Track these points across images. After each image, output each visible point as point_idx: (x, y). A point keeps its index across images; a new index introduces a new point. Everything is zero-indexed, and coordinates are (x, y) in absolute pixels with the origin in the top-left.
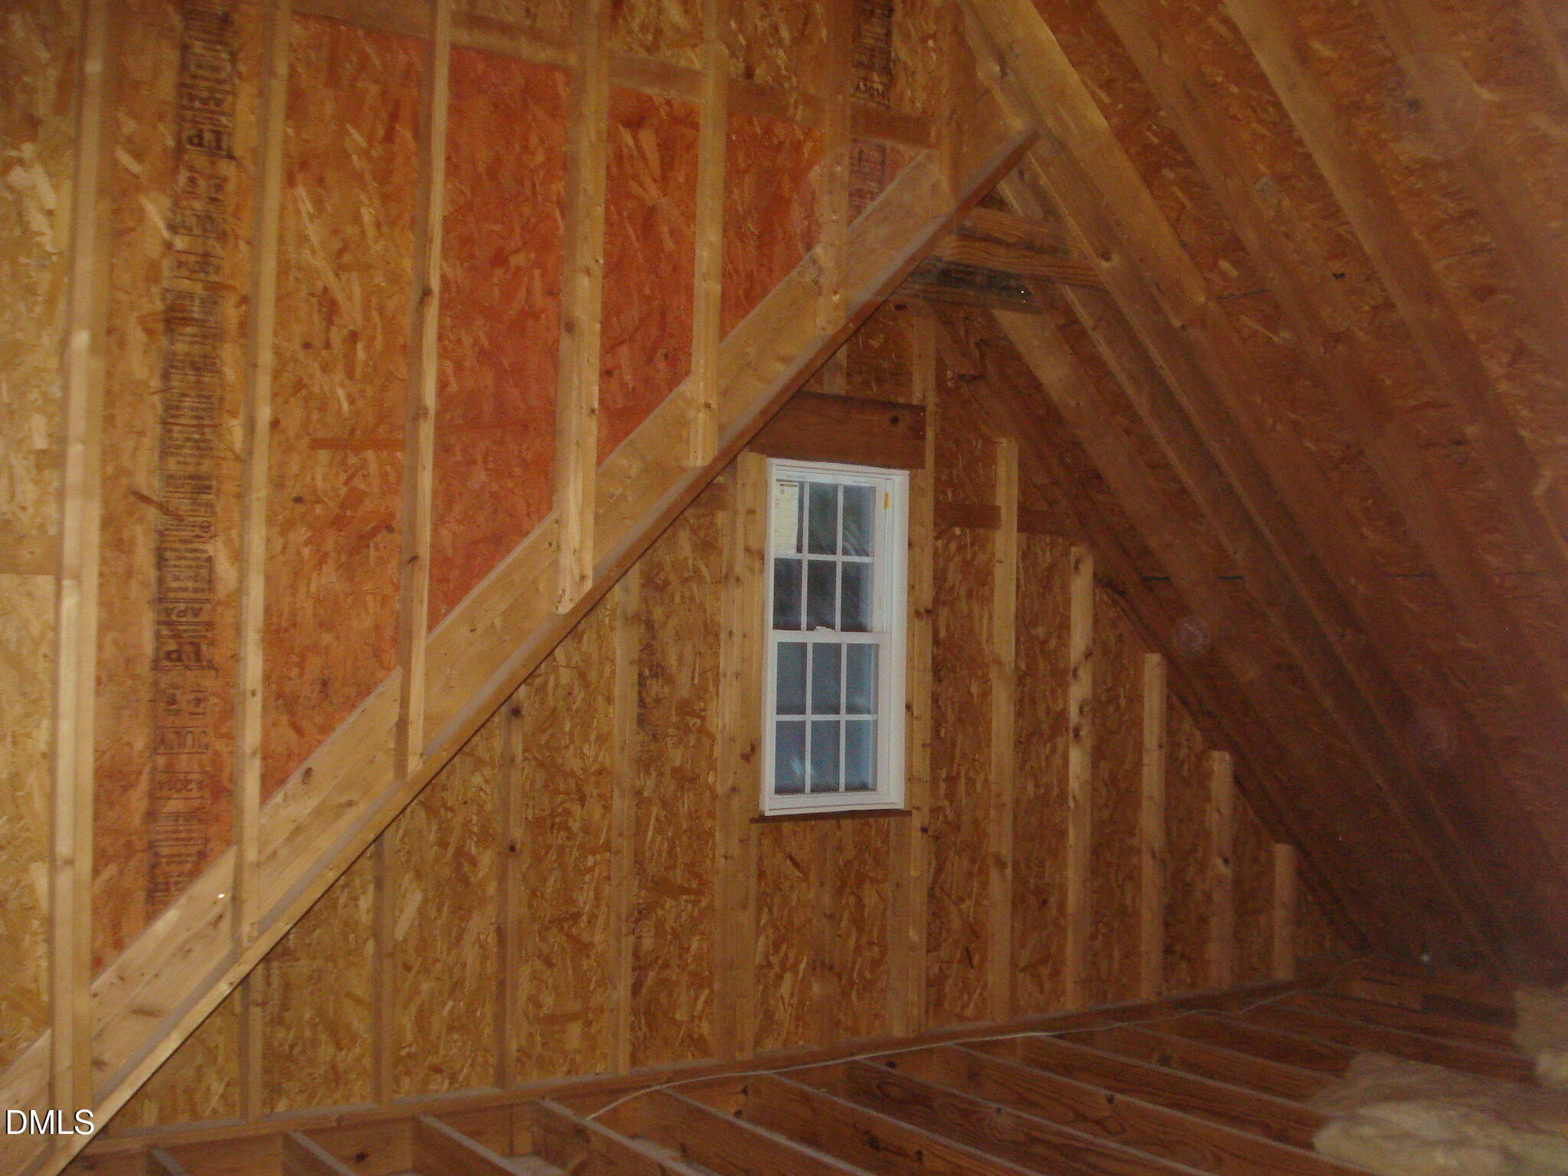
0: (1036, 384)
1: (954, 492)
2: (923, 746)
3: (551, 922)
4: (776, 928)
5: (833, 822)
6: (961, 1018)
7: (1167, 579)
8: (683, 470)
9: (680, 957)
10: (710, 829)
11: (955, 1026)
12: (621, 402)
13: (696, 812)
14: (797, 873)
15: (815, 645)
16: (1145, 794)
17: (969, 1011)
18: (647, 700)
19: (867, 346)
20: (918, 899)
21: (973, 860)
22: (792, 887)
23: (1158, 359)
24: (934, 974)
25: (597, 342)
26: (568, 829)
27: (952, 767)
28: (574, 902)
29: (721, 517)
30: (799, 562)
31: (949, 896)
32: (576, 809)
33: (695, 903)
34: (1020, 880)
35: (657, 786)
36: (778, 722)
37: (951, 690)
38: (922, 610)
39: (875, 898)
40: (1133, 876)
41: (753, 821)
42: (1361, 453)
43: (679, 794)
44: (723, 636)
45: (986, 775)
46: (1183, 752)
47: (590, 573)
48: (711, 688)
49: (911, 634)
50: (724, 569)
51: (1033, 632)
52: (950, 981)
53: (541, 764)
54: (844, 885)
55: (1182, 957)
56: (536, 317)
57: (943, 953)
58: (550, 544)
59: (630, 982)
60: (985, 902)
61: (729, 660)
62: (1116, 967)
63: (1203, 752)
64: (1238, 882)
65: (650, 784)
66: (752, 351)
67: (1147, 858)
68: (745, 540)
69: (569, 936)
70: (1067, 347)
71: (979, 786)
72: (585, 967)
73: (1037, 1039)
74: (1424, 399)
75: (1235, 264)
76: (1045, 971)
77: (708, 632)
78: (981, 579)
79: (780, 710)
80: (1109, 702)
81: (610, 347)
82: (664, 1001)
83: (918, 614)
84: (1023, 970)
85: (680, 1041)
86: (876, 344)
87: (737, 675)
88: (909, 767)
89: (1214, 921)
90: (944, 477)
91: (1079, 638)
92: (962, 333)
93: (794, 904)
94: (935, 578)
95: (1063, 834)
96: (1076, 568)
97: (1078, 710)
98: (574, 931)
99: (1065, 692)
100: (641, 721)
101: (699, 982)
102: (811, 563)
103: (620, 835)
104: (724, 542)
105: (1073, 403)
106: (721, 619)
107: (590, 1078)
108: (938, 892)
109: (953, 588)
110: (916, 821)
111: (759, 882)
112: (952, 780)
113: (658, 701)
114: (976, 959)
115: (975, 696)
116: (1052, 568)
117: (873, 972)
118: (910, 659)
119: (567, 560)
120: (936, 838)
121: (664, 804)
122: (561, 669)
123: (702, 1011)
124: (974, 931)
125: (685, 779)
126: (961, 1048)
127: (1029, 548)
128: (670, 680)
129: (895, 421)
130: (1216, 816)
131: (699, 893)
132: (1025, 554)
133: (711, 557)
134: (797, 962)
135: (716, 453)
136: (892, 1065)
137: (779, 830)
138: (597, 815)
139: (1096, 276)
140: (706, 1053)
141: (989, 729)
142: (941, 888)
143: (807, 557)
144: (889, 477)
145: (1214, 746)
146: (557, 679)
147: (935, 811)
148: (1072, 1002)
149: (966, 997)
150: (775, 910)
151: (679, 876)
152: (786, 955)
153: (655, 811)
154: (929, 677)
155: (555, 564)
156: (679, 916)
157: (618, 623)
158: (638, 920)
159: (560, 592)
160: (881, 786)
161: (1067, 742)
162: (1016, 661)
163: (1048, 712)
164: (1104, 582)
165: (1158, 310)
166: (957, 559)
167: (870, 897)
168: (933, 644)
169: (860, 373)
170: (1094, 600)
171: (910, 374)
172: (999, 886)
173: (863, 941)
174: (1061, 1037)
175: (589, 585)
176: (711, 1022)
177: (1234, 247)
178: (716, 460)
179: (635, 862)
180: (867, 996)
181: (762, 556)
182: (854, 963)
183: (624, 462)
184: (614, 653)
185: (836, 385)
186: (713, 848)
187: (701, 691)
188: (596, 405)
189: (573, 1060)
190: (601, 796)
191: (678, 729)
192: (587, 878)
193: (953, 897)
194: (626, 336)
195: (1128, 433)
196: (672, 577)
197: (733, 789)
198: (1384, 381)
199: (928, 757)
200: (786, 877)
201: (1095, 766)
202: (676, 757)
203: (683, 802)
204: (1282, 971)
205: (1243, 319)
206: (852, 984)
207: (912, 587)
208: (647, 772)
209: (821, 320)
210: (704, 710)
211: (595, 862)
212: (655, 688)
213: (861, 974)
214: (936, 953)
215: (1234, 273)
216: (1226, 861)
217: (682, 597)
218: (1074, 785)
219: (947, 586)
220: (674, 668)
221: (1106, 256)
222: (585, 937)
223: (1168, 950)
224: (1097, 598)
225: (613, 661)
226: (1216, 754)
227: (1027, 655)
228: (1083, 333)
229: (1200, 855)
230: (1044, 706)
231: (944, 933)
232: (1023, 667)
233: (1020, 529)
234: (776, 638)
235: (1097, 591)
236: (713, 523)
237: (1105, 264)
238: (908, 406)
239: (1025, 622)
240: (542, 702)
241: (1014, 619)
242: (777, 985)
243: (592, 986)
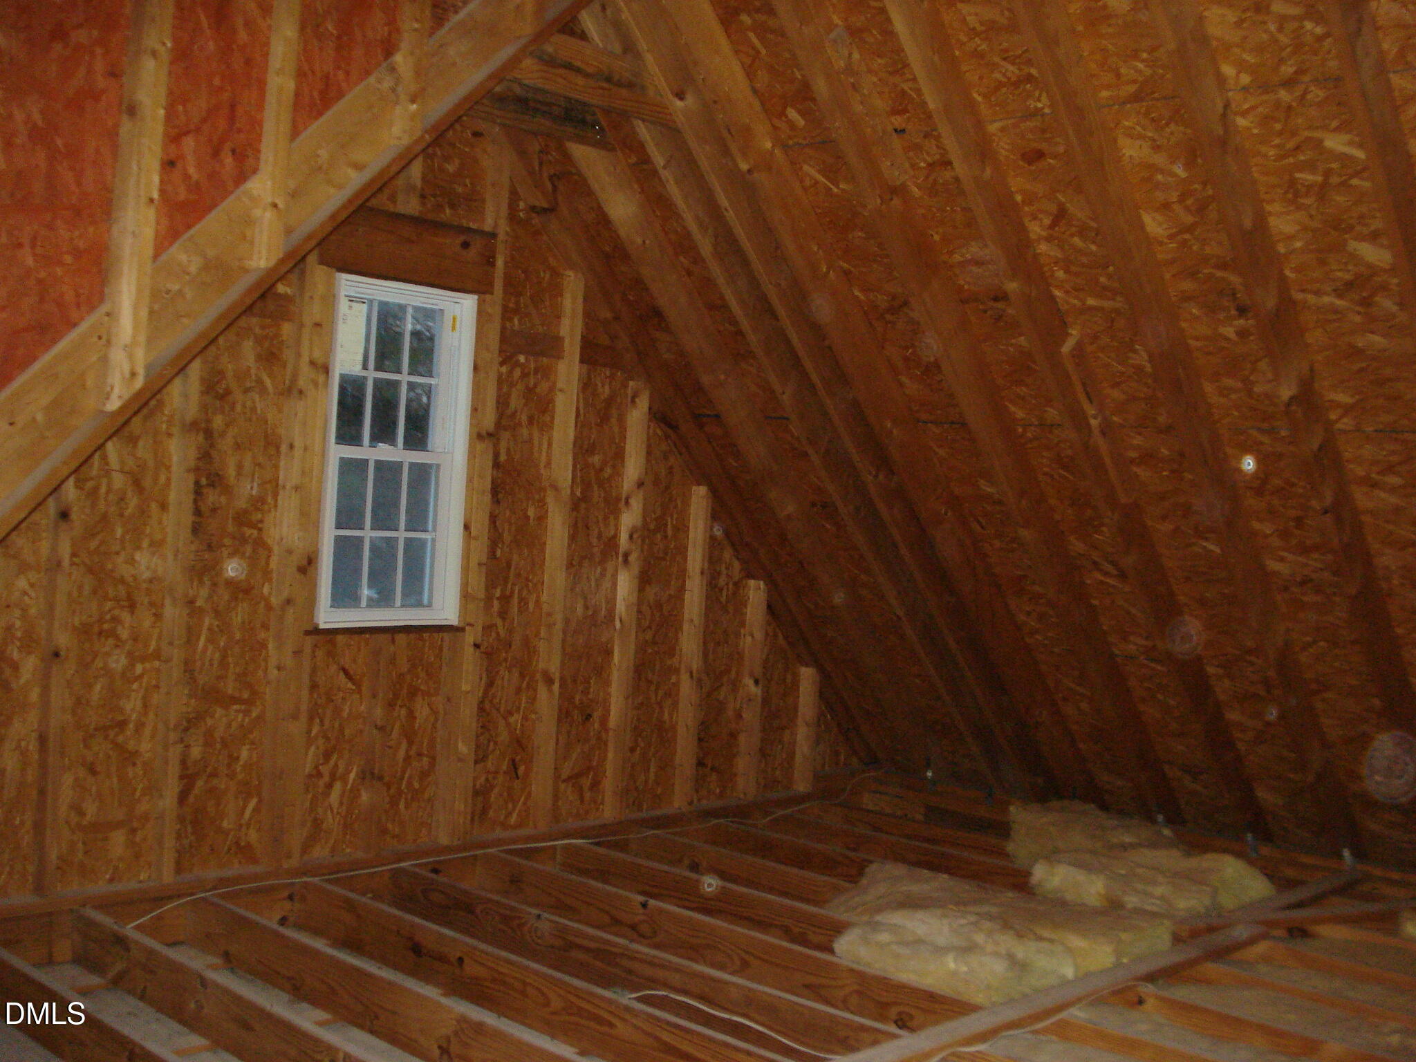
0: (604, 220)
1: (520, 321)
2: (479, 564)
3: (96, 729)
4: (327, 739)
5: (388, 636)
6: (504, 826)
7: (717, 416)
8: (246, 271)
9: (229, 766)
10: (263, 640)
11: (499, 833)
12: (182, 194)
13: (250, 623)
14: (350, 685)
15: (377, 462)
16: (686, 616)
17: (513, 819)
18: (203, 508)
19: (442, 170)
20: (467, 712)
21: (522, 676)
22: (344, 699)
23: (724, 202)
24: (481, 784)
25: (160, 129)
26: (118, 638)
27: (506, 586)
28: (121, 710)
29: (287, 329)
30: (365, 378)
31: (498, 710)
32: (125, 616)
33: (247, 713)
34: (566, 696)
35: (210, 597)
36: (336, 536)
37: (508, 513)
38: (484, 433)
39: (426, 711)
40: (672, 693)
41: (307, 633)
42: (906, 303)
43: (233, 604)
44: (284, 448)
45: (538, 596)
46: (722, 581)
47: (141, 371)
48: (270, 500)
49: (472, 454)
50: (287, 382)
51: (590, 460)
52: (496, 791)
53: (90, 570)
54: (396, 696)
55: (713, 769)
56: (96, 99)
57: (490, 764)
58: (100, 338)
59: (177, 790)
60: (533, 716)
61: (289, 471)
62: (652, 776)
63: (740, 580)
64: (766, 701)
65: (204, 592)
66: (324, 153)
67: (685, 677)
68: (311, 351)
69: (115, 744)
70: (636, 186)
71: (531, 606)
72: (131, 775)
73: (575, 846)
74: (968, 256)
75: (802, 113)
76: (586, 782)
77: (268, 443)
78: (542, 408)
79: (339, 526)
80: (657, 530)
81: (174, 137)
82: (211, 809)
83: (480, 437)
84: (564, 781)
85: (226, 848)
86: (451, 168)
87: (297, 488)
88: (465, 585)
89: (742, 738)
90: (511, 305)
91: (633, 467)
92: (536, 163)
93: (345, 715)
94: (498, 402)
95: (608, 653)
96: (633, 401)
97: (627, 536)
98: (120, 739)
99: (617, 518)
100: (196, 529)
101: (246, 790)
102: (376, 381)
103: (171, 644)
104: (288, 355)
105: (639, 241)
106: (282, 431)
107: (133, 885)
108: (487, 705)
109: (514, 414)
110: (470, 637)
111: (311, 694)
112: (505, 599)
113: (214, 510)
114: (522, 769)
115: (532, 518)
116: (610, 401)
117: (421, 780)
118: (470, 480)
119: (118, 357)
120: (488, 654)
121: (217, 613)
122: (114, 473)
123: (250, 819)
124: (520, 744)
125: (240, 590)
126: (503, 855)
127: (589, 378)
128: (227, 490)
129: (466, 245)
130: (749, 639)
131: (249, 702)
132: (587, 386)
133: (275, 369)
134: (348, 772)
135: (281, 255)
136: (436, 871)
137: (334, 644)
138: (147, 623)
139: (671, 114)
140: (254, 860)
141: (543, 551)
142: (491, 701)
143: (372, 375)
144: (458, 300)
145: (750, 576)
146: (109, 485)
147: (488, 628)
148: (609, 811)
149: (510, 806)
150: (327, 722)
151: (230, 688)
152: (336, 765)
153: (207, 621)
154: (488, 498)
155: (104, 360)
156: (229, 725)
157: (175, 430)
158: (187, 729)
159: (108, 389)
160: (436, 602)
161: (617, 567)
162: (572, 487)
163: (600, 536)
164: (661, 417)
165: (726, 152)
166: (520, 387)
167: (422, 711)
168: (493, 467)
169: (434, 196)
170: (648, 432)
171: (483, 201)
172: (547, 701)
173: (412, 753)
174: (598, 844)
175: (139, 383)
176: (259, 830)
177: (804, 95)
178: (282, 261)
179: (185, 671)
180: (415, 805)
181: (326, 370)
182: (404, 772)
183: (183, 257)
184: (170, 460)
185: (410, 206)
186: (266, 660)
187: (259, 503)
188: (156, 195)
189: (116, 868)
190: (152, 604)
191: (234, 538)
192: (135, 686)
193: (502, 710)
194: (192, 127)
195: (689, 273)
196: (234, 385)
197: (289, 601)
198: (932, 236)
199: (484, 575)
200: (339, 689)
201: (641, 589)
202: (233, 569)
203: (237, 613)
204: (802, 786)
205: (806, 168)
206: (400, 792)
207: (474, 410)
208: (201, 582)
209: (396, 130)
210: (261, 521)
211: (144, 669)
212: (212, 497)
213: (410, 784)
214: (483, 764)
215: (801, 122)
216: (757, 682)
217: (244, 406)
218: (620, 607)
219: (509, 412)
220: (232, 479)
221: (680, 96)
222: (131, 745)
223: (700, 764)
224: (651, 431)
225: (168, 468)
226: (752, 583)
227: (583, 481)
228: (655, 172)
229: (733, 673)
230: (596, 531)
231: (492, 744)
232: (578, 494)
233: (582, 361)
234: (338, 452)
235: (652, 425)
236: (277, 336)
237: (679, 104)
238: (482, 233)
239: (582, 449)
240: (94, 505)
241: (571, 446)
242: (327, 794)
243: (138, 794)
